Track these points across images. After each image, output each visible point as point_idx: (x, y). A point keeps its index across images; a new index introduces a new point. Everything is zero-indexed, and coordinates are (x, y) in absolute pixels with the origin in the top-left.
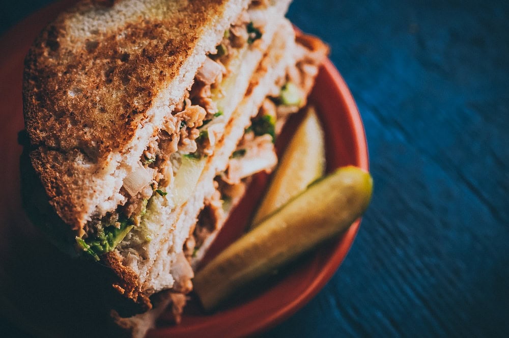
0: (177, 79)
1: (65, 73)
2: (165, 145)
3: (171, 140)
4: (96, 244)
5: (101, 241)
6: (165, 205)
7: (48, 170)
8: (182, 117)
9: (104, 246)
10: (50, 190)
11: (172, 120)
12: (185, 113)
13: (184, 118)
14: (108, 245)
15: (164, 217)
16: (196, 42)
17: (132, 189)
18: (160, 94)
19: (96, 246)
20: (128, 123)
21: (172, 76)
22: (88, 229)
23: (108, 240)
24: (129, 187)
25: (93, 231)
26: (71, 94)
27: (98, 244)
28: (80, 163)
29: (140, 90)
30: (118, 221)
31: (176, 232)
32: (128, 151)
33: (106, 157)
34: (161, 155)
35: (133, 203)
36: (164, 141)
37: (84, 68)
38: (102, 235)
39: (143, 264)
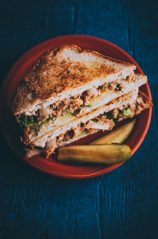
0: (76, 89)
1: (49, 65)
2: (61, 106)
3: (64, 106)
4: (23, 122)
5: (24, 122)
6: (53, 123)
7: (20, 92)
8: (72, 101)
9: (25, 124)
10: (15, 98)
11: (68, 100)
12: (74, 100)
13: (73, 102)
14: (26, 124)
15: (49, 127)
16: (91, 81)
17: (42, 113)
18: (67, 91)
19: (22, 122)
20: (51, 93)
21: (75, 87)
22: (22, 116)
23: (27, 123)
24: (41, 112)
26: (45, 73)
28: (29, 96)
29: (62, 85)
30: (33, 119)
31: (54, 132)
32: (45, 102)
33: (37, 100)
34: (58, 108)
35: (40, 117)
37: (55, 67)
38: (26, 120)
39: (35, 136)
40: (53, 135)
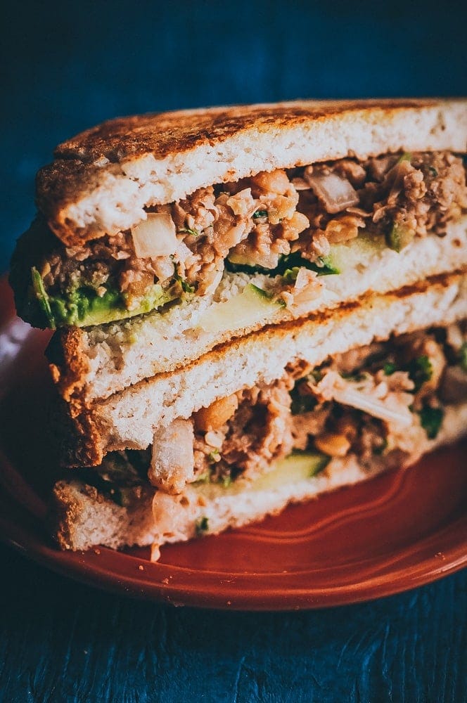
2: (224, 229)
3: (235, 225)
4: (59, 302)
5: (68, 301)
8: (265, 204)
9: (70, 312)
14: (76, 314)
17: (143, 248)
19: (58, 305)
22: (57, 272)
23: (80, 306)
25: (63, 279)
27: (62, 304)
30: (103, 285)
34: (211, 241)
35: (136, 269)
36: (225, 222)
38: (75, 296)
39: (111, 372)
40: (186, 394)
